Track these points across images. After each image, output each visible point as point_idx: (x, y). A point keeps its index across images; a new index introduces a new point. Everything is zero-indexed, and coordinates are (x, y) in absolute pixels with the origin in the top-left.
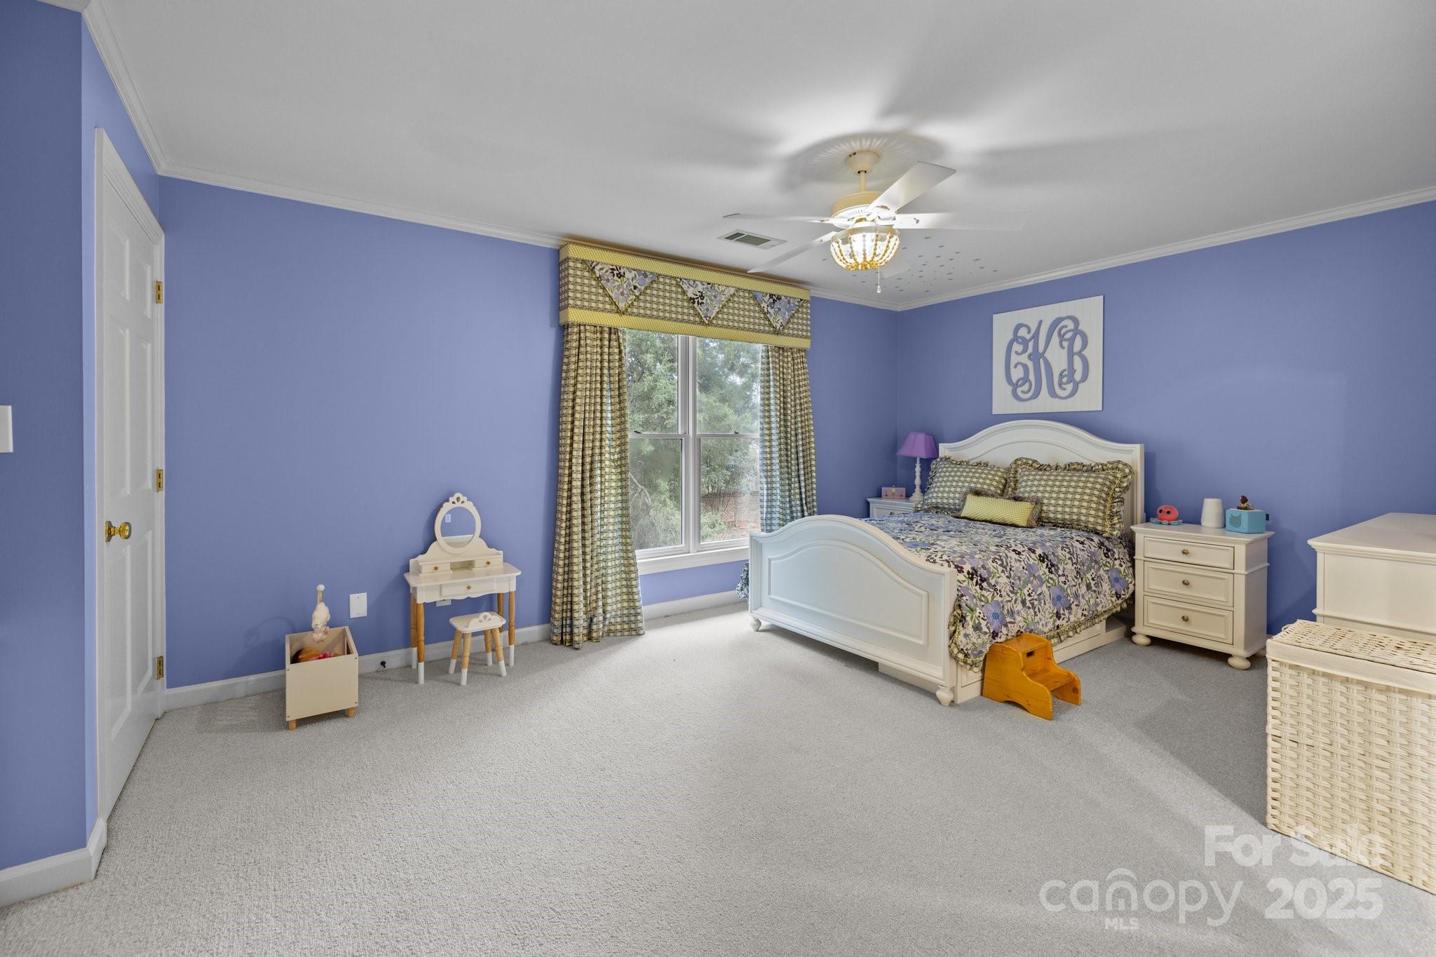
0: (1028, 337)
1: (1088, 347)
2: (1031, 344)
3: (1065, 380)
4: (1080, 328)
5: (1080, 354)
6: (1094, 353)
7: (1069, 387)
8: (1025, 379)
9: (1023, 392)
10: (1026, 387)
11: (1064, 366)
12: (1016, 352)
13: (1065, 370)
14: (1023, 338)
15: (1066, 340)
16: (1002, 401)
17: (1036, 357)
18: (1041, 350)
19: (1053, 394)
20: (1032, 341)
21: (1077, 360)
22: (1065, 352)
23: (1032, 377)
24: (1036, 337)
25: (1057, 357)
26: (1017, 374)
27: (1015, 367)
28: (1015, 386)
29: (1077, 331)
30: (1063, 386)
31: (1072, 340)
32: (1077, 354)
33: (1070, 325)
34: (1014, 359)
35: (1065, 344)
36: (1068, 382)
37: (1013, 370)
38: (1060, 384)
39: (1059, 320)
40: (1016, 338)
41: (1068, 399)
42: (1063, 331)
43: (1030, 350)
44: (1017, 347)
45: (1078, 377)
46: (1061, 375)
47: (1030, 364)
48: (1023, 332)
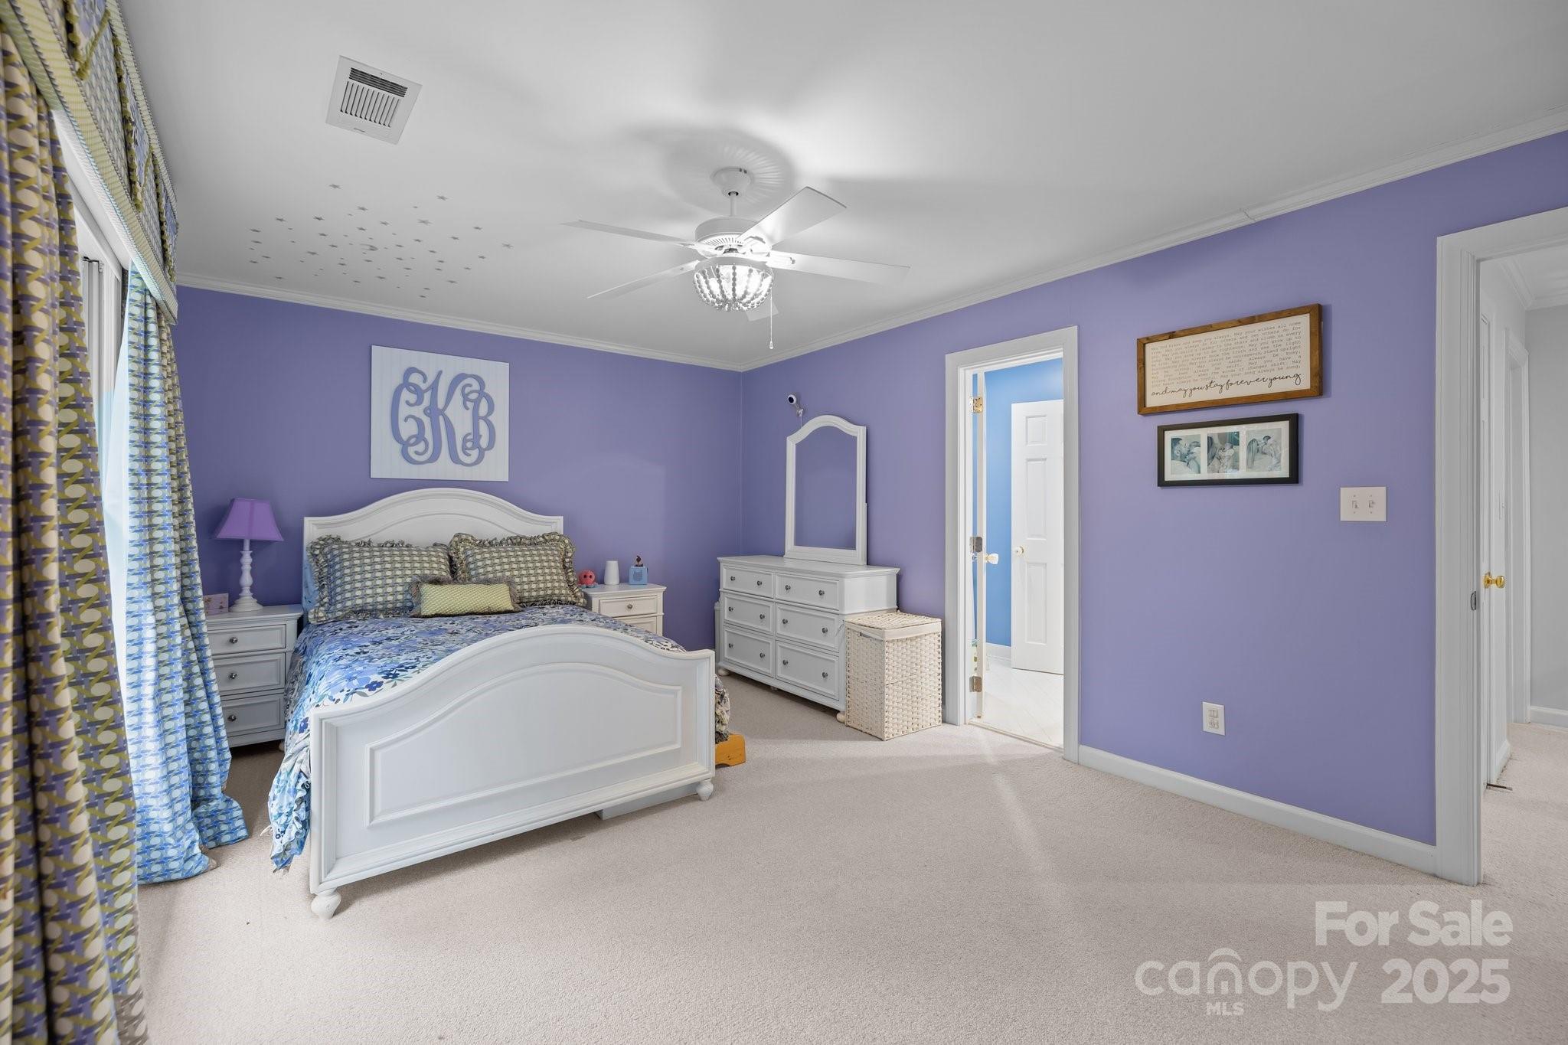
0: (423, 386)
1: (495, 413)
2: (427, 396)
3: (469, 445)
4: (485, 391)
5: (485, 419)
6: (501, 419)
7: (475, 453)
8: (420, 437)
9: (417, 453)
10: (421, 447)
11: (469, 429)
12: (408, 403)
13: (470, 434)
14: (416, 386)
15: (470, 400)
16: (386, 462)
17: (433, 412)
18: (441, 404)
19: (455, 459)
20: (430, 392)
21: (483, 426)
22: (469, 414)
23: (428, 434)
24: (434, 388)
25: (460, 418)
26: (408, 429)
27: (406, 420)
28: (405, 445)
29: (482, 393)
30: (468, 452)
31: (477, 403)
32: (482, 418)
33: (476, 386)
34: (404, 410)
35: (470, 405)
36: (472, 449)
37: (402, 425)
38: (464, 449)
39: (460, 377)
40: (406, 384)
41: (473, 467)
42: (468, 390)
43: (426, 402)
44: (406, 395)
45: (484, 442)
46: (465, 440)
47: (426, 420)
48: (415, 378)
